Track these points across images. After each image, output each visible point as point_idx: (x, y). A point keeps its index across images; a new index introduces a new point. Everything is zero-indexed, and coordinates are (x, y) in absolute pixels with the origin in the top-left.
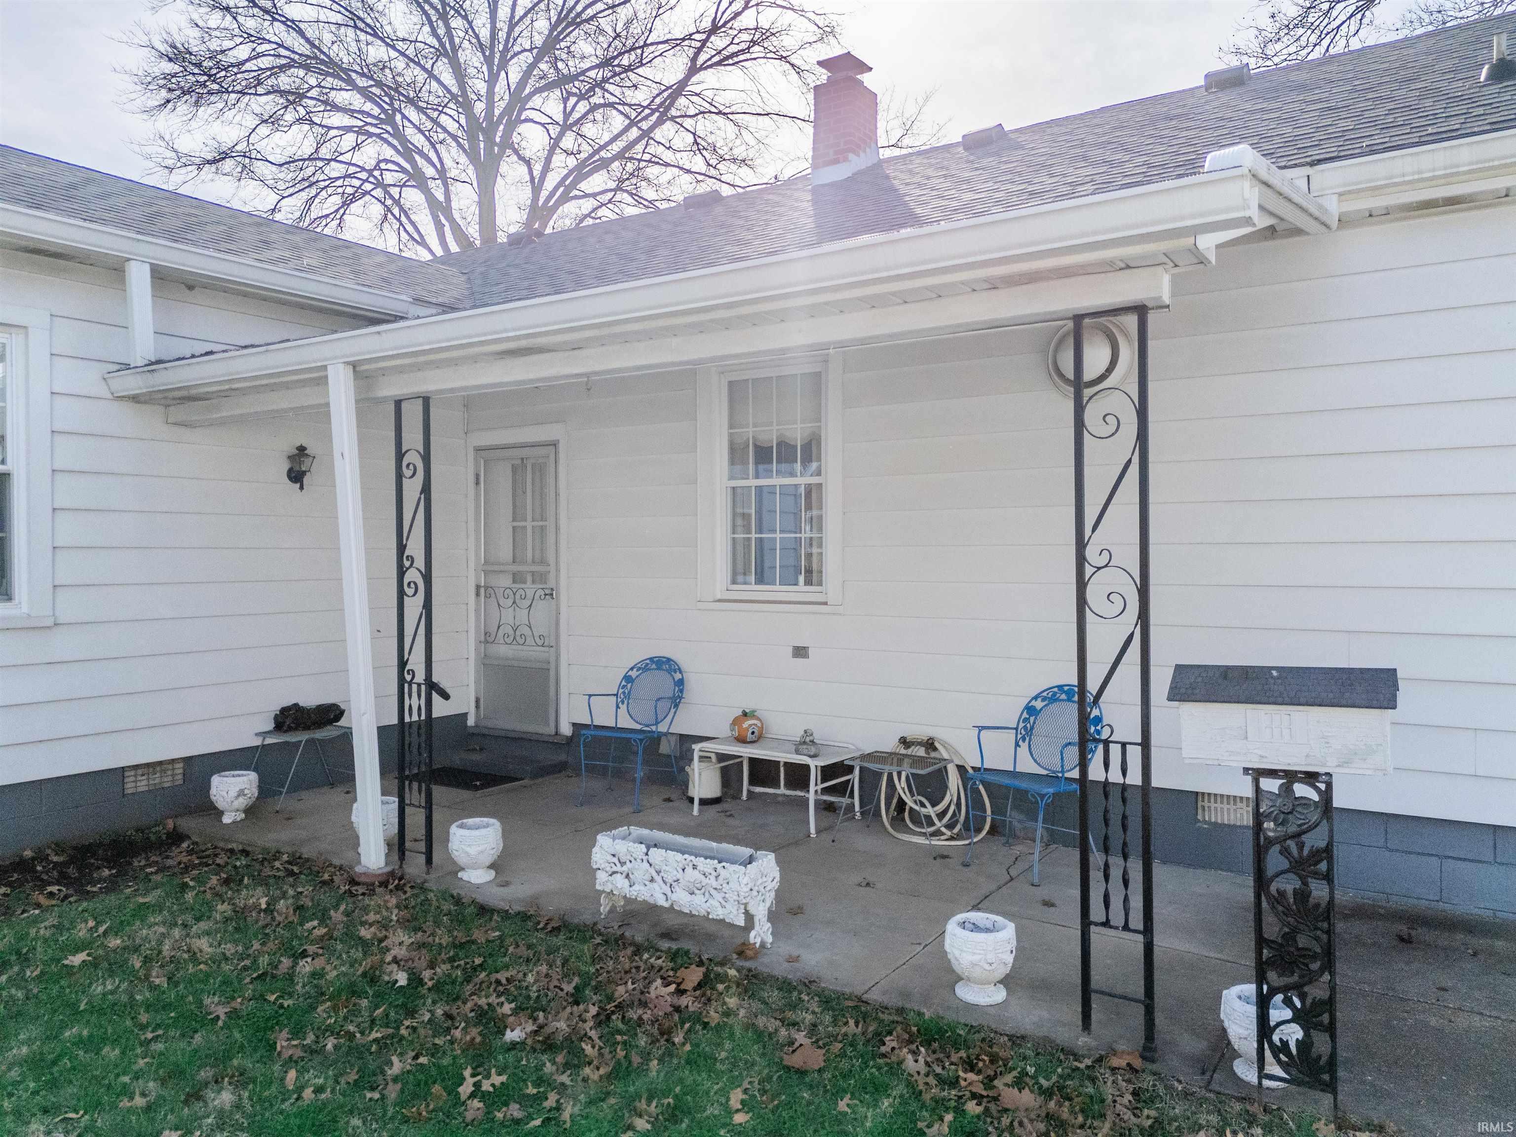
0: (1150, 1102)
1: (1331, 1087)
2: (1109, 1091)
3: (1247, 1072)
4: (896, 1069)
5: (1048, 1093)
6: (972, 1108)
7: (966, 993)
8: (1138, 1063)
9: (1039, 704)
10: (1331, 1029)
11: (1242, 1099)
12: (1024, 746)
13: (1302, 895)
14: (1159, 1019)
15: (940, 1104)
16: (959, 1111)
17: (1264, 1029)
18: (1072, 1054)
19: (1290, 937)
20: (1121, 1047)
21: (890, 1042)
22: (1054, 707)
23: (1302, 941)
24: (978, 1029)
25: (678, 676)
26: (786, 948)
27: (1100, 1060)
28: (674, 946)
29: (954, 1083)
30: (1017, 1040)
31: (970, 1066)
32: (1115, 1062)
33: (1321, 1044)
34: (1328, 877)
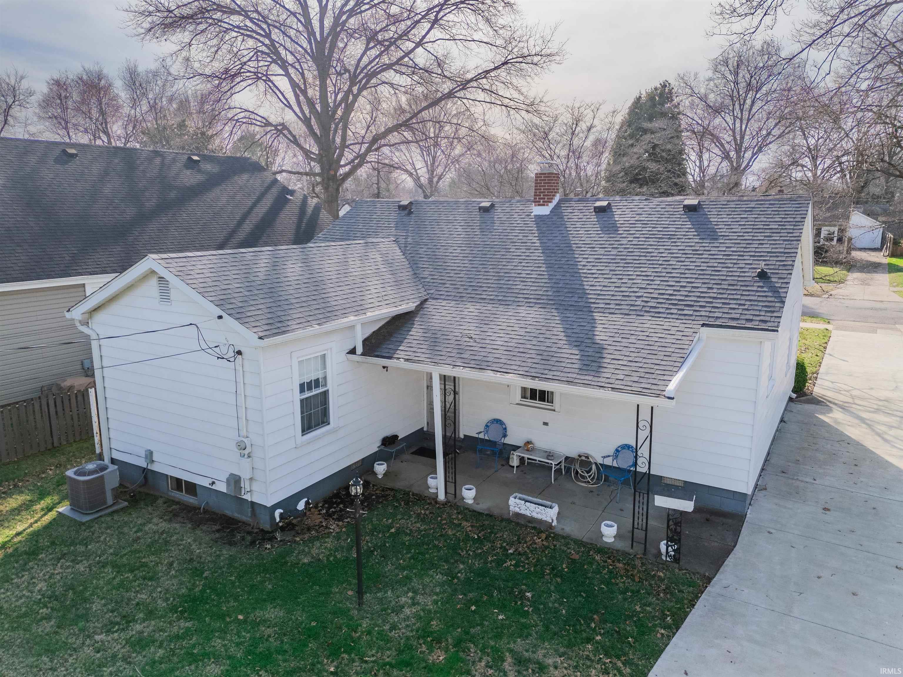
0: (644, 565)
1: (679, 563)
2: (637, 563)
3: (664, 558)
4: (594, 559)
5: (625, 564)
6: (610, 567)
7: (605, 539)
8: (642, 556)
9: (620, 449)
10: (679, 553)
11: (662, 564)
12: (615, 461)
13: (675, 529)
14: (648, 545)
15: (604, 566)
16: (608, 568)
17: (667, 552)
18: (629, 554)
19: (673, 536)
20: (639, 553)
21: (591, 553)
22: (624, 450)
23: (675, 537)
24: (609, 549)
25: (504, 426)
26: (561, 526)
27: (635, 556)
28: (533, 525)
29: (606, 562)
30: (618, 551)
31: (609, 558)
32: (638, 556)
33: (677, 556)
34: (680, 526)
